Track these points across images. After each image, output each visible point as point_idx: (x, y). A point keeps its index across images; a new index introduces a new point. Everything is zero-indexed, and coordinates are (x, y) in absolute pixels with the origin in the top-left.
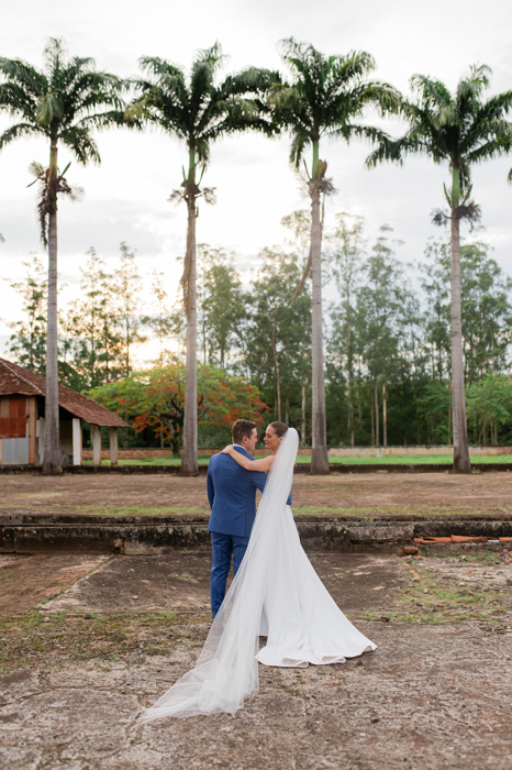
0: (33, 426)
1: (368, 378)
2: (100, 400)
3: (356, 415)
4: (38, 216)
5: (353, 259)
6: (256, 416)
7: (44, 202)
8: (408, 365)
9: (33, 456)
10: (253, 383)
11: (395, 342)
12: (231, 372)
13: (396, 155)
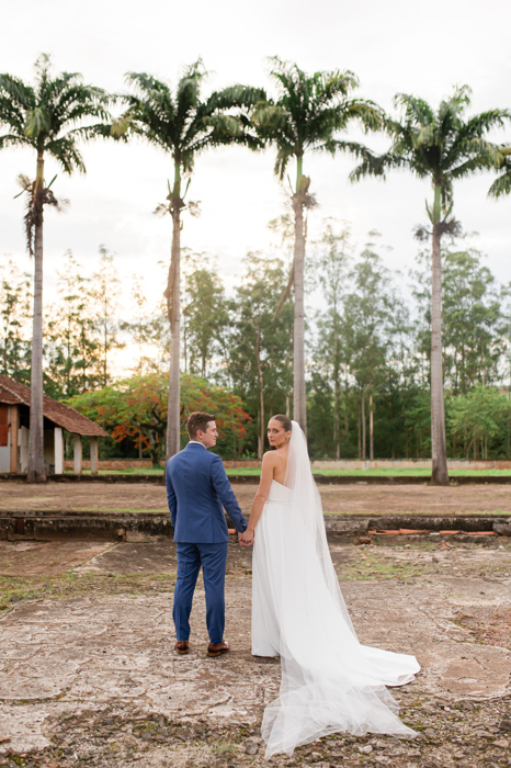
0: (15, 435)
1: (355, 388)
2: (79, 408)
3: (343, 427)
4: (25, 227)
5: (340, 265)
6: (238, 427)
7: (30, 213)
8: (397, 376)
9: (15, 464)
10: (236, 392)
11: (384, 351)
12: (212, 381)
13: (379, 171)
